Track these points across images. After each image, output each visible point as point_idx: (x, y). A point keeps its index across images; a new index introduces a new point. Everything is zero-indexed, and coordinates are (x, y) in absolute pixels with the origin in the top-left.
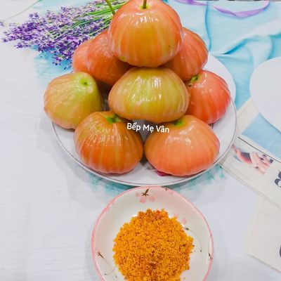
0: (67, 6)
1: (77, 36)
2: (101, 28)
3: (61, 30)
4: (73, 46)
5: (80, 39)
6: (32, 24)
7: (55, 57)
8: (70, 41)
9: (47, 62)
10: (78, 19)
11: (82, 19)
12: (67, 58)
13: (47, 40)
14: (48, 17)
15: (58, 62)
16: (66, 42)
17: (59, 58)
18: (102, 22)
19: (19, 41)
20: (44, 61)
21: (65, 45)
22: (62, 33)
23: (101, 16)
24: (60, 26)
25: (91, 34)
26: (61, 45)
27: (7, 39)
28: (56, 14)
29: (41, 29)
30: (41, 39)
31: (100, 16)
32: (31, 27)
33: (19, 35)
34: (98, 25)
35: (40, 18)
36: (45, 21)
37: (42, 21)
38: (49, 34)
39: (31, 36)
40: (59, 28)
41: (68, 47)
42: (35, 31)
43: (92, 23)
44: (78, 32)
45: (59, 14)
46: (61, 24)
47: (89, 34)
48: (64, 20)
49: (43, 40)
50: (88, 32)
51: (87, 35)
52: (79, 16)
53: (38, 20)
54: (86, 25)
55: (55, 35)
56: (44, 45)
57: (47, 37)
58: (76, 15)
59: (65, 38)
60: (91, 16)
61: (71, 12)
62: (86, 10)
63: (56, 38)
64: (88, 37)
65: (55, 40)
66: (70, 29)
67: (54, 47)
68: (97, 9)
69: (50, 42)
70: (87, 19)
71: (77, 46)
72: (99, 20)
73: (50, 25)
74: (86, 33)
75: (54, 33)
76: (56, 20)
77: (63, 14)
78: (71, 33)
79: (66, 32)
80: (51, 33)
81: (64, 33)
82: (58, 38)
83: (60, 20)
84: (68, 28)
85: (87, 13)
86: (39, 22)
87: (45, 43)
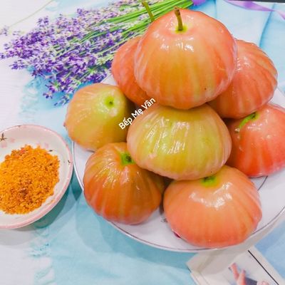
0: (85, 7)
1: (82, 56)
2: (117, 44)
3: (68, 43)
4: (74, 71)
5: (86, 60)
6: (37, 34)
7: (49, 84)
8: (73, 63)
9: (37, 92)
10: (92, 27)
11: (97, 28)
12: (63, 88)
13: (47, 59)
14: (58, 24)
15: (50, 94)
16: (67, 64)
17: (53, 87)
18: (120, 35)
19: (16, 58)
20: (33, 91)
21: (66, 68)
22: (68, 48)
24: (69, 39)
25: (101, 53)
26: (61, 68)
27: (5, 55)
28: (69, 19)
29: (45, 42)
30: (41, 56)
31: (120, 25)
32: (35, 38)
33: (19, 50)
34: (114, 38)
35: (50, 23)
36: (53, 30)
37: (50, 29)
38: (52, 49)
39: (31, 52)
40: (66, 42)
41: (68, 71)
42: (38, 44)
43: (108, 36)
44: (86, 50)
45: (73, 19)
46: (70, 36)
47: (99, 54)
48: (75, 30)
49: (43, 58)
50: (98, 49)
51: (95, 55)
52: (95, 23)
53: (46, 27)
54: (98, 39)
55: (59, 52)
56: (42, 65)
57: (48, 53)
58: (92, 22)
59: (68, 58)
60: (110, 24)
61: (87, 17)
62: (105, 15)
63: (59, 56)
64: (97, 57)
65: (56, 59)
66: (78, 44)
67: (50, 71)
68: (119, 12)
69: (50, 62)
70: (103, 29)
71: (79, 71)
72: (117, 31)
73: (57, 37)
74: (95, 51)
75: (59, 48)
76: (66, 29)
77: (77, 19)
78: (77, 51)
79: (73, 48)
80: (55, 48)
81: (70, 49)
82: (61, 56)
83: (71, 29)
84: (77, 41)
85: (105, 20)
86: (46, 31)
87: (44, 63)
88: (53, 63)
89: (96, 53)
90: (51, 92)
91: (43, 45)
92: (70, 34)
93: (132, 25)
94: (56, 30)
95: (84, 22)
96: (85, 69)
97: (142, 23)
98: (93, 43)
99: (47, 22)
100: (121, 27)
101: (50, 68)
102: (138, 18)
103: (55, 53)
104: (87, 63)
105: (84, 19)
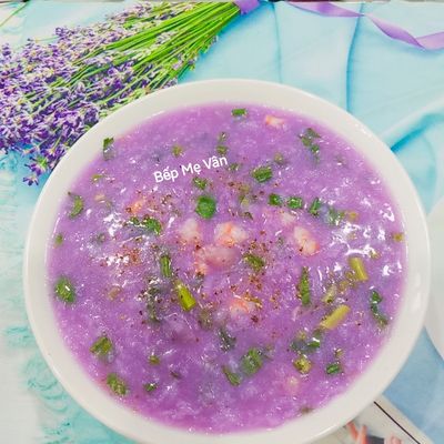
0: (69, 25)
1: (75, 107)
2: (128, 86)
3: (49, 89)
4: (64, 134)
5: (80, 113)
7: (30, 163)
8: (61, 121)
9: (13, 178)
10: (85, 59)
11: (91, 61)
12: (52, 165)
14: (26, 55)
15: (34, 177)
16: (53, 127)
17: (38, 166)
18: (131, 70)
20: (7, 176)
21: (52, 133)
22: (50, 98)
23: (129, 52)
24: (49, 80)
25: (104, 102)
26: (44, 134)
28: (44, 47)
29: (10, 89)
30: (8, 113)
34: (121, 76)
35: (14, 56)
36: (20, 67)
37: (15, 66)
38: (24, 100)
40: (46, 86)
41: (57, 137)
43: (112, 72)
44: (79, 96)
45: (50, 46)
46: (49, 76)
47: (100, 102)
48: (57, 64)
49: (11, 116)
50: (98, 95)
51: (96, 105)
52: (88, 51)
53: (8, 64)
54: (97, 78)
55: (37, 103)
56: (13, 130)
57: (19, 108)
58: (83, 51)
59: (53, 115)
60: (112, 52)
61: (73, 41)
62: (103, 36)
63: (37, 112)
64: (98, 108)
65: (34, 118)
66: (65, 89)
67: (29, 141)
68: (125, 32)
69: (25, 122)
70: (102, 61)
71: (72, 132)
72: (125, 63)
73: (28, 78)
74: (94, 98)
75: (34, 98)
76: (41, 65)
77: (58, 45)
78: (65, 101)
79: (58, 96)
80: (29, 97)
81: (54, 99)
82: (41, 112)
83: (51, 63)
84: (63, 85)
85: (103, 46)
86: (9, 69)
87: (15, 125)
88: (33, 127)
89: (95, 102)
90: (35, 174)
91: (8, 94)
92: (50, 73)
93: (149, 52)
94: (26, 67)
95: (69, 50)
96: (80, 126)
97: (163, 48)
98: (89, 85)
99: (8, 53)
100: (131, 56)
101: (28, 136)
102: (156, 39)
103: (30, 106)
104: (83, 117)
105: (70, 45)
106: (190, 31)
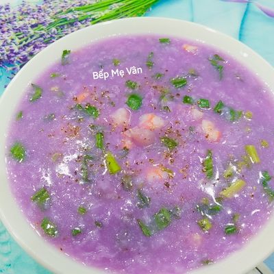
1: (48, 43)
3: (32, 31)
8: (37, 51)
10: (59, 16)
11: (64, 16)
13: (8, 47)
14: (20, 10)
16: (31, 54)
21: (29, 58)
22: (31, 37)
23: (92, 13)
24: (33, 26)
28: (33, 6)
29: (5, 29)
31: (89, 13)
34: (83, 27)
35: (12, 11)
36: (14, 17)
37: (11, 16)
38: (14, 37)
40: (30, 30)
43: (76, 24)
44: (51, 36)
45: (37, 6)
46: (33, 23)
48: (40, 17)
49: (3, 46)
52: (62, 11)
53: (7, 15)
54: (66, 27)
55: (22, 40)
56: (3, 54)
57: (9, 41)
58: (59, 10)
59: (32, 47)
60: (78, 12)
61: (52, 4)
62: (73, 3)
63: (22, 45)
65: (19, 49)
66: (43, 32)
67: (13, 62)
68: (89, 2)
69: (12, 51)
70: (71, 17)
72: (86, 20)
73: (19, 24)
75: (20, 36)
76: (29, 16)
77: (42, 6)
78: (42, 39)
79: (38, 36)
80: (17, 35)
81: (34, 38)
82: (24, 46)
83: (35, 16)
84: (42, 29)
85: (73, 8)
86: (7, 18)
87: (5, 52)
88: (16, 54)
91: (3, 32)
92: (34, 22)
93: (103, 14)
94: (18, 17)
95: (49, 9)
97: (113, 12)
98: (60, 31)
99: (8, 9)
100: (91, 16)
101: (12, 59)
102: (109, 7)
103: (17, 41)
105: (50, 7)
106: (132, 4)
